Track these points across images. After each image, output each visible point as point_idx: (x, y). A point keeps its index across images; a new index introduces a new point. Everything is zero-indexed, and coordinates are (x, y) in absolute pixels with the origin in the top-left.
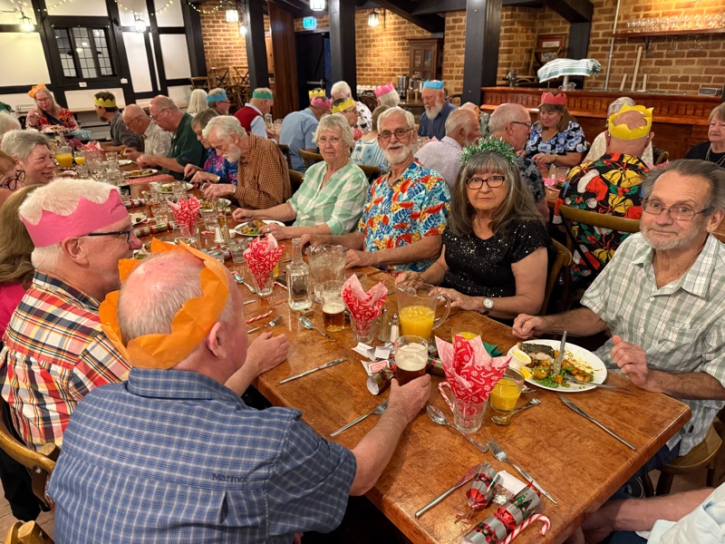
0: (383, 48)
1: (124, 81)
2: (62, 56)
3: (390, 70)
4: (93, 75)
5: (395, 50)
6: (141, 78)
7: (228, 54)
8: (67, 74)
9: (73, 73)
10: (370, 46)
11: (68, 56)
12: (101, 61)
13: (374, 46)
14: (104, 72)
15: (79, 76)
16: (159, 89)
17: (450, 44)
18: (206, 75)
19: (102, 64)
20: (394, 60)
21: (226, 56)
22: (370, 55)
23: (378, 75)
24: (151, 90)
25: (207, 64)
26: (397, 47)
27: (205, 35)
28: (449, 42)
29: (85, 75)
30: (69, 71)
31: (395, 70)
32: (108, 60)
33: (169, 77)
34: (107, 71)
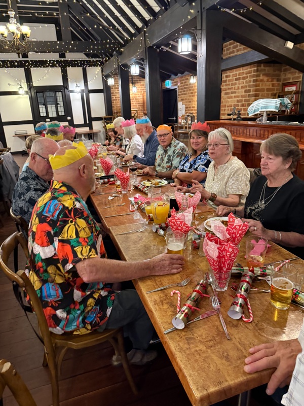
1: (69, 118)
2: (40, 106)
4: (55, 115)
6: (78, 117)
8: (42, 115)
9: (45, 115)
11: (43, 106)
12: (59, 108)
14: (60, 114)
15: (47, 117)
16: (88, 122)
17: (224, 92)
18: (112, 115)
19: (59, 110)
24: (83, 123)
25: (113, 109)
27: (113, 93)
28: (224, 91)
29: (50, 115)
30: (43, 114)
32: (63, 108)
33: (93, 116)
34: (62, 113)
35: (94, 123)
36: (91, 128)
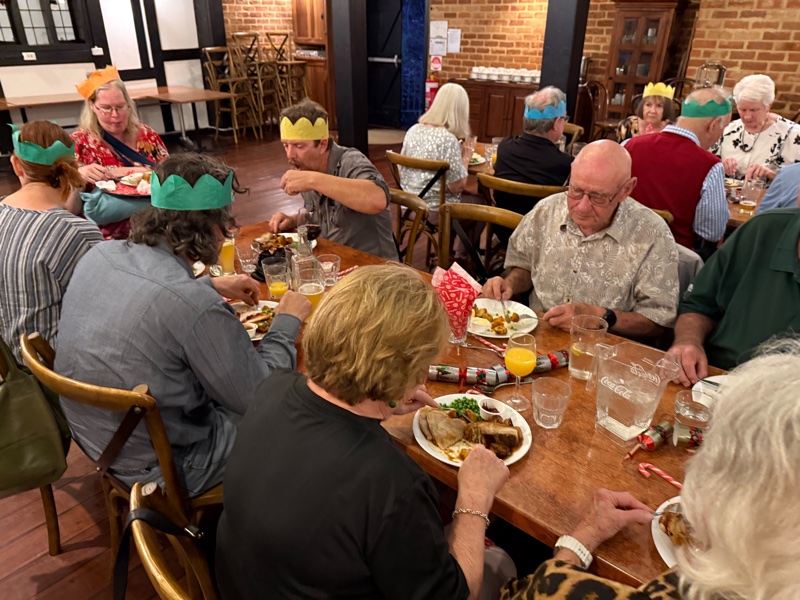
0: (533, 13)
1: (97, 51)
4: (44, 39)
7: (255, 12)
9: (9, 36)
10: (506, 8)
12: (56, 16)
13: (514, 8)
14: (61, 36)
15: (20, 41)
16: (152, 65)
17: (712, 11)
18: (225, 45)
19: (57, 22)
21: (252, 15)
22: (504, 22)
23: (519, 52)
24: (139, 66)
25: (226, 26)
29: (31, 42)
32: (67, 16)
33: (166, 46)
34: (66, 34)
35: (171, 68)
36: (162, 82)
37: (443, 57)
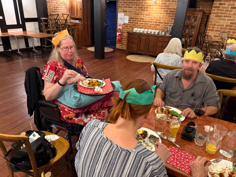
0: (154, 12)
1: (1, 17)
3: (156, 22)
5: (161, 13)
7: (57, 6)
10: (145, 10)
13: (147, 10)
16: (21, 23)
20: (160, 18)
22: (144, 15)
23: (148, 24)
24: (16, 23)
25: (48, 11)
26: (163, 12)
28: (214, 14)
31: (159, 23)
33: (26, 17)
35: (28, 24)
36: (25, 30)
37: (122, 24)
